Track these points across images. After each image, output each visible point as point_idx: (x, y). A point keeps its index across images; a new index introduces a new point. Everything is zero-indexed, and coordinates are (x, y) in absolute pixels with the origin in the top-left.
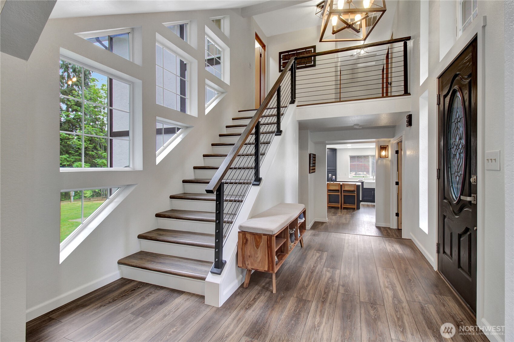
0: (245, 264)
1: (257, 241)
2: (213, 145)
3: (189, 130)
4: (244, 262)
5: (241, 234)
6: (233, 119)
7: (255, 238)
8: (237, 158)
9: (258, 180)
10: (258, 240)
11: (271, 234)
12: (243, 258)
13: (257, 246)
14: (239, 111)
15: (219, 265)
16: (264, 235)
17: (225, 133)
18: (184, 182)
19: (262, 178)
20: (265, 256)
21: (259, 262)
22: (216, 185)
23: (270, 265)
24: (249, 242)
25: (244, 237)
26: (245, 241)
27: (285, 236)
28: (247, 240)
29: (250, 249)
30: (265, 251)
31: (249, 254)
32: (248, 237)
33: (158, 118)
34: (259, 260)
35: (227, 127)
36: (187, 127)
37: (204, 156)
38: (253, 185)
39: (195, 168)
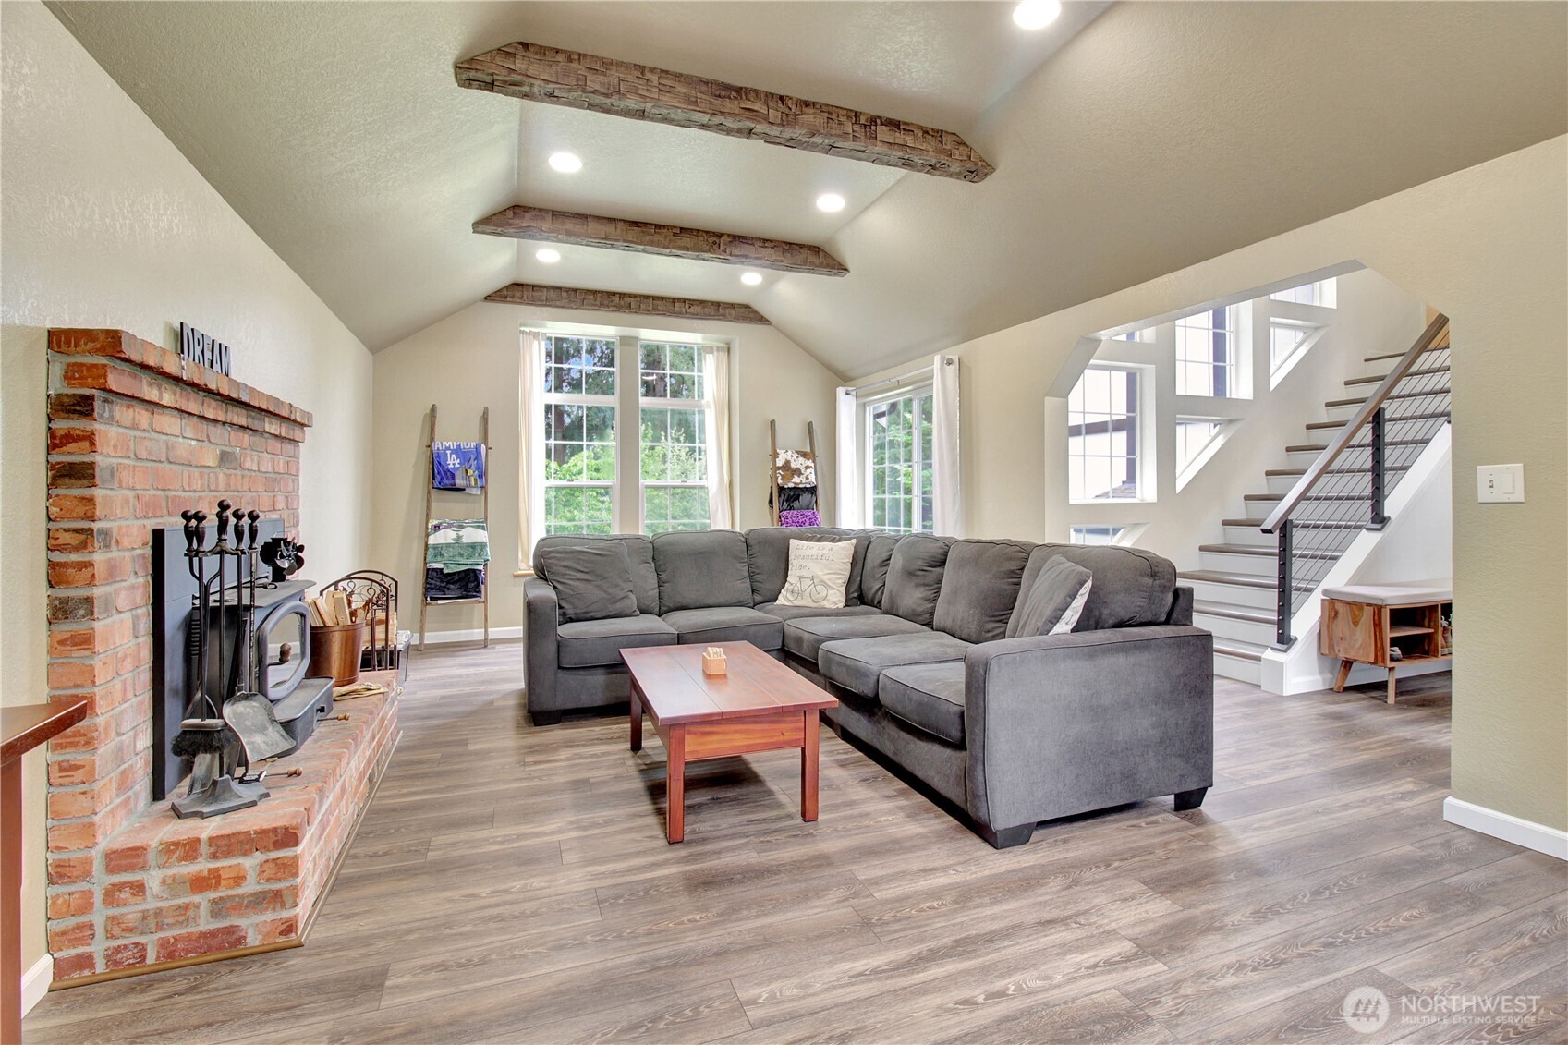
0: (1333, 649)
1: (1355, 614)
2: (1288, 449)
3: (1234, 428)
4: (1331, 647)
5: (1326, 603)
6: (1347, 383)
7: (1352, 610)
8: (1325, 478)
9: (1379, 520)
10: (1357, 613)
11: (1380, 604)
12: (1331, 640)
13: (1356, 623)
14: (1366, 361)
15: (1284, 639)
16: (1368, 605)
17: (1325, 420)
18: (1225, 523)
19: (1389, 518)
20: (1370, 638)
21: (1359, 649)
22: (1278, 522)
23: (1379, 654)
24: (1340, 616)
25: (1331, 607)
26: (1333, 613)
27: (1432, 624)
28: (1337, 613)
29: (1342, 626)
30: (1370, 632)
31: (1341, 635)
32: (1339, 607)
33: (1178, 416)
34: (1358, 645)
35: (1328, 405)
36: (1230, 422)
37: (1268, 473)
38: (1368, 529)
39: (1247, 498)
